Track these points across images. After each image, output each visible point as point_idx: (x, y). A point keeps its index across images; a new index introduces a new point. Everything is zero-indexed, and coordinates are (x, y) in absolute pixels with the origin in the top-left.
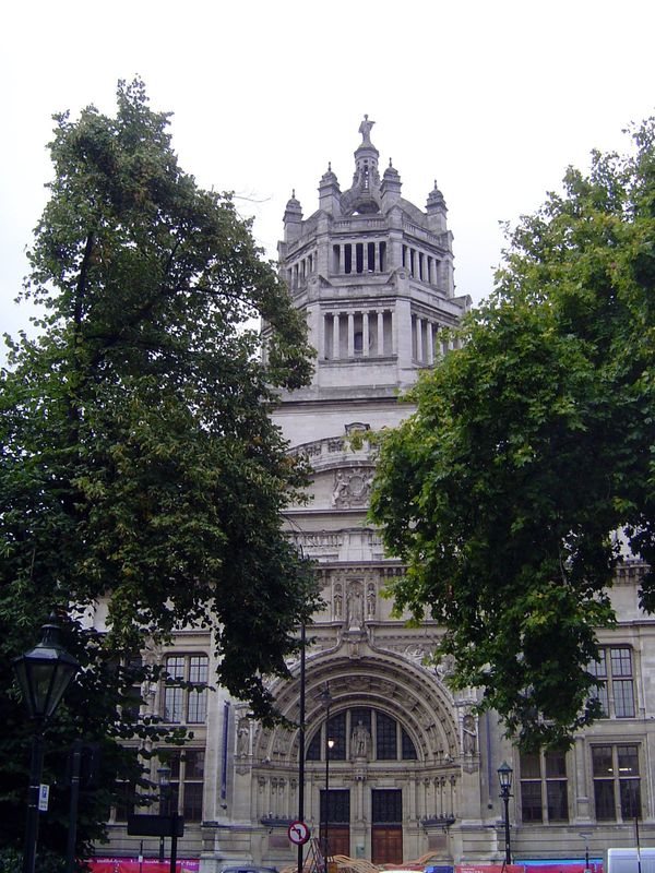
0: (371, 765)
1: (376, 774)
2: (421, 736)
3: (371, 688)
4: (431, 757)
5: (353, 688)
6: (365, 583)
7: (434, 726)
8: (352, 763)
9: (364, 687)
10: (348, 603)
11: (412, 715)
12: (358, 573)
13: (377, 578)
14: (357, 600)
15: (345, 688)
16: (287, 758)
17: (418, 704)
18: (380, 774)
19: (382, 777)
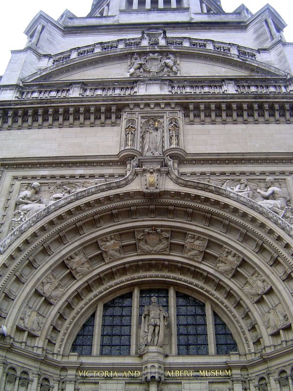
0: (170, 360)
1: (178, 373)
2: (247, 316)
3: (172, 247)
4: (267, 341)
5: (146, 247)
6: (165, 122)
7: (270, 292)
8: (141, 356)
9: (161, 246)
10: (143, 138)
11: (233, 285)
12: (157, 109)
13: (180, 115)
14: (155, 133)
15: (134, 247)
16: (40, 343)
17: (244, 263)
18: (186, 373)
19: (188, 378)
